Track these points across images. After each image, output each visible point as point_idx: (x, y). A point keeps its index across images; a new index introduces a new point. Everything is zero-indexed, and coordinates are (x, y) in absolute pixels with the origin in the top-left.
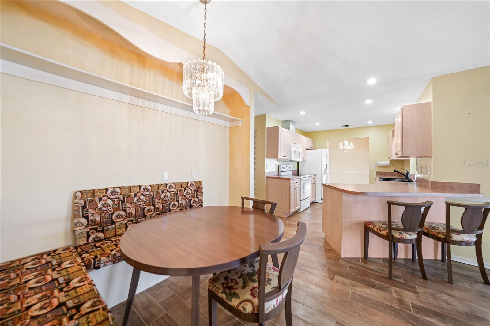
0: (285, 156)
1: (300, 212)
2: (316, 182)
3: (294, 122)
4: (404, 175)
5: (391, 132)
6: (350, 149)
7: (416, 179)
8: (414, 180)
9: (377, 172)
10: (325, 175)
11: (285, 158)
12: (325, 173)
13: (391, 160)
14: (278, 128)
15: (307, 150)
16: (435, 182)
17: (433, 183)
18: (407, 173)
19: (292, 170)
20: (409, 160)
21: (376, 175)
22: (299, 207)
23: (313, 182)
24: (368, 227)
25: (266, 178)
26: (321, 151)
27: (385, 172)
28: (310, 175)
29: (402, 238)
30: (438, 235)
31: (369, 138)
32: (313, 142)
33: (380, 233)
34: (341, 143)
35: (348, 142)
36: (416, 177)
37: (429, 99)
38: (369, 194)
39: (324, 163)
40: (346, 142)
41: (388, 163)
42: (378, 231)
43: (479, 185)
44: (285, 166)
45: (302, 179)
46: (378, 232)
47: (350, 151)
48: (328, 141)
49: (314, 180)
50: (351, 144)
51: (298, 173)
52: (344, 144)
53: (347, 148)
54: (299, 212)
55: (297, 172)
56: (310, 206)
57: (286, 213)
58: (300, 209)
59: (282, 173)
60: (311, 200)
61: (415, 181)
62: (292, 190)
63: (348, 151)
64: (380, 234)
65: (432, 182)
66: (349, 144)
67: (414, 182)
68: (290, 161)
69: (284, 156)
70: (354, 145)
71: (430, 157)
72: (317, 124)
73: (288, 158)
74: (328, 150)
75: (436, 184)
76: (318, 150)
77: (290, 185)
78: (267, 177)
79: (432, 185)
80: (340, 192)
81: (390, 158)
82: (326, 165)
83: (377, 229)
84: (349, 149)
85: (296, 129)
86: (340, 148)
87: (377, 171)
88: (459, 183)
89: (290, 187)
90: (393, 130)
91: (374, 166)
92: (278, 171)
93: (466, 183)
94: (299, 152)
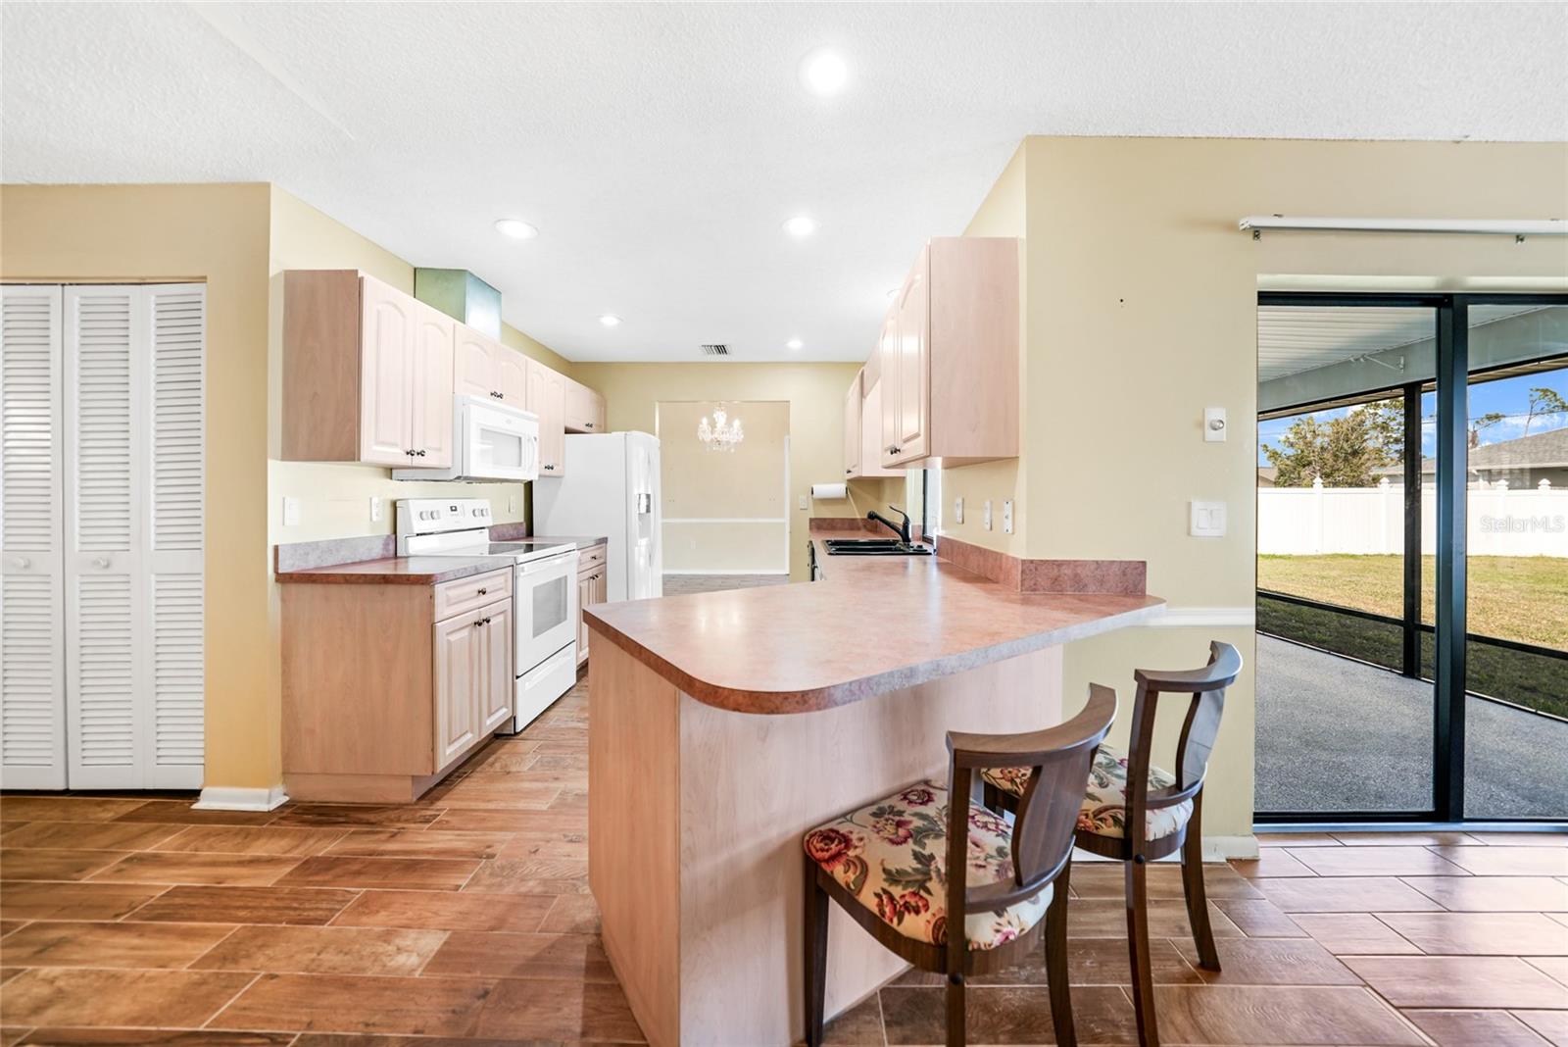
0: (421, 454)
1: (516, 734)
2: (604, 573)
3: (491, 290)
4: (898, 531)
5: (857, 380)
6: (732, 441)
7: (935, 544)
8: (930, 550)
9: (811, 520)
10: (641, 537)
11: (417, 461)
12: (644, 531)
13: (848, 480)
14: (361, 280)
15: (568, 431)
16: (1032, 562)
17: (1031, 567)
18: (904, 524)
19: (488, 521)
20: (903, 479)
21: (811, 529)
22: (504, 710)
23: (590, 573)
24: (825, 872)
25: (277, 580)
26: (625, 438)
27: (833, 519)
28: (573, 546)
29: (1007, 938)
30: (1097, 828)
31: (788, 402)
32: (602, 405)
33: (896, 932)
34: (705, 421)
35: (725, 416)
36: (938, 537)
37: (1013, 223)
38: (838, 695)
39: (639, 488)
40: (720, 417)
41: (838, 489)
42: (883, 914)
43: (1144, 563)
44: (443, 506)
45: (523, 570)
46: (887, 921)
47: (733, 450)
48: (657, 404)
49: (596, 562)
50: (737, 423)
51: (530, 533)
52: (713, 424)
53: (723, 438)
54: (511, 735)
55: (523, 530)
56: (574, 681)
57: (413, 776)
58: (515, 718)
59: (414, 546)
60: (581, 654)
61: (932, 552)
62: (453, 638)
63: (725, 448)
64: (897, 935)
65: (1023, 561)
66: (729, 423)
67: (930, 554)
68: (459, 478)
69: (410, 453)
70: (743, 427)
71: (1009, 461)
72: (610, 321)
73: (449, 465)
74: (655, 440)
75: (1036, 569)
76: (614, 434)
77: (432, 614)
78: (283, 579)
79: (1024, 576)
80: (668, 687)
81: (849, 472)
82: (648, 496)
83: (878, 895)
84: (728, 443)
85: (503, 324)
86: (701, 435)
87: (813, 517)
88: (1097, 562)
89: (432, 626)
90: (862, 374)
91: (804, 500)
92: (395, 532)
93: (1113, 562)
94: (520, 439)
